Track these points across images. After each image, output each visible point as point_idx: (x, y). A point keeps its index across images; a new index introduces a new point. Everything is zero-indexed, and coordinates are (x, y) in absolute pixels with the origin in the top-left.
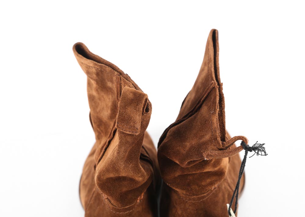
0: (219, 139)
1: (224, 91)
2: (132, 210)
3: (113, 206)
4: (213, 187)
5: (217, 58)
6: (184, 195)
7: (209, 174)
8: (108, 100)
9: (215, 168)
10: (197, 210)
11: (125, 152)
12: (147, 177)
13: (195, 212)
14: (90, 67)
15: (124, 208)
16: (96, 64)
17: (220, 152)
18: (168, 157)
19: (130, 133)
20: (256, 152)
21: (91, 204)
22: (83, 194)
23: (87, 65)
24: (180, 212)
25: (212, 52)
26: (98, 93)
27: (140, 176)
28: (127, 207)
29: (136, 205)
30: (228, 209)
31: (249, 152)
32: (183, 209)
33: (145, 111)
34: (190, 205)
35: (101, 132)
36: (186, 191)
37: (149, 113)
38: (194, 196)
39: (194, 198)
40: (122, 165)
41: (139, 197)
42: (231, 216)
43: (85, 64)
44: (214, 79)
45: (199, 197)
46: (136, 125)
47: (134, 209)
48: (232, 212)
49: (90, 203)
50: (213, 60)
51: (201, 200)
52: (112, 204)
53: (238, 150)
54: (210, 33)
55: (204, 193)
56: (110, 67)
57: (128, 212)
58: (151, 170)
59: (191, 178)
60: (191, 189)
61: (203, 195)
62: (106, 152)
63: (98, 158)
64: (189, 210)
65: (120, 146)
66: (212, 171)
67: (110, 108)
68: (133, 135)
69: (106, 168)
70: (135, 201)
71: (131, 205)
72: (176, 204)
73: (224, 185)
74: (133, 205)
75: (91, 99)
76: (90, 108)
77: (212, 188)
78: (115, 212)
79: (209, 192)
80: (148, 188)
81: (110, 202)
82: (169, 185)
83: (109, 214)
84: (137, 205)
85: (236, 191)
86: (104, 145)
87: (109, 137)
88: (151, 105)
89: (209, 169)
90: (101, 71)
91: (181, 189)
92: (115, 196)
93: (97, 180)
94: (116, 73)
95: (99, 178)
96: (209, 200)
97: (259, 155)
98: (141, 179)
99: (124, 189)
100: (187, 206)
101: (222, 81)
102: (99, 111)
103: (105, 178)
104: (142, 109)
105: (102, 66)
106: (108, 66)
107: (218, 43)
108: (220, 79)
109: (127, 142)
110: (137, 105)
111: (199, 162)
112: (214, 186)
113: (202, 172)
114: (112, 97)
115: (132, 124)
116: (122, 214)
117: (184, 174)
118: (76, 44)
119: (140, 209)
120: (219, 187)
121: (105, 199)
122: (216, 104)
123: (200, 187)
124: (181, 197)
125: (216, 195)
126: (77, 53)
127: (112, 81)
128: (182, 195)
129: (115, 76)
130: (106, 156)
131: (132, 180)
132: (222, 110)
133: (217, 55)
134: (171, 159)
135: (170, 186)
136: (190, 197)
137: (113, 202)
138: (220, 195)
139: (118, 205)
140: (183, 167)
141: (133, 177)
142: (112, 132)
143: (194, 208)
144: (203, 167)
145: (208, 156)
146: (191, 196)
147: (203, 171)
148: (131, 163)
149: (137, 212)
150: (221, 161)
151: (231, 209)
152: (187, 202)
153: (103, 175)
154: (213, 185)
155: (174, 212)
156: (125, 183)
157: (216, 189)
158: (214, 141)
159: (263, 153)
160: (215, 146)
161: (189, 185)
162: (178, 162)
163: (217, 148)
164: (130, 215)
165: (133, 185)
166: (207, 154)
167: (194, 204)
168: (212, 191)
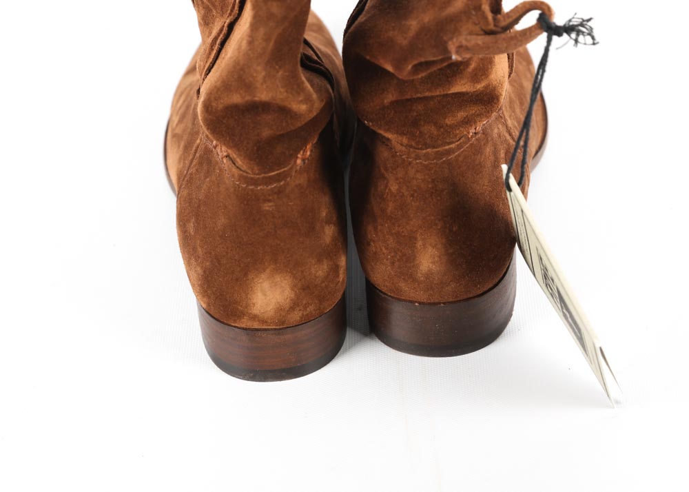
0: (486, 8)
2: (285, 181)
3: (241, 172)
4: (472, 131)
6: (404, 148)
7: (463, 99)
9: (476, 85)
10: (433, 181)
11: (267, 39)
12: (318, 105)
13: (430, 186)
15: (267, 175)
17: (488, 39)
18: (368, 58)
20: (571, 38)
21: (191, 174)
22: (174, 156)
24: (394, 188)
27: (301, 101)
28: (273, 173)
29: (294, 170)
30: (504, 177)
31: (555, 38)
32: (401, 180)
34: (417, 171)
36: (409, 139)
38: (427, 148)
39: (428, 153)
40: (259, 72)
41: (301, 152)
42: (512, 193)
45: (439, 151)
47: (288, 179)
48: (513, 182)
49: (190, 172)
51: (444, 159)
52: (238, 167)
53: (530, 34)
55: (449, 144)
57: (275, 185)
58: (327, 91)
59: (420, 108)
60: (421, 132)
61: (447, 147)
62: (223, 50)
63: (204, 66)
64: (415, 182)
65: (254, 27)
66: (469, 90)
69: (223, 82)
70: (292, 162)
71: (283, 170)
72: (386, 170)
73: (497, 130)
74: (286, 169)
77: (469, 133)
78: (245, 186)
79: (461, 141)
80: (322, 132)
81: (234, 164)
82: (371, 124)
83: (232, 190)
84: (296, 171)
85: (524, 134)
86: (219, 35)
87: (230, 14)
89: (461, 86)
91: (397, 133)
92: (245, 149)
93: (202, 112)
95: (207, 107)
96: (460, 159)
97: (579, 44)
98: (303, 107)
99: (266, 133)
100: (412, 172)
103: (221, 106)
109: (270, 16)
111: (439, 67)
112: (474, 127)
113: (445, 93)
116: (261, 189)
117: (404, 98)
119: (302, 180)
120: (484, 132)
121: (222, 158)
123: (442, 130)
124: (396, 152)
125: (477, 149)
128: (401, 147)
130: (223, 58)
131: (284, 111)
134: (372, 60)
135: (372, 128)
136: (417, 151)
137: (240, 163)
138: (488, 150)
139: (252, 170)
140: (400, 77)
141: (286, 104)
143: (427, 177)
144: (448, 81)
145: (460, 48)
146: (421, 149)
147: (449, 89)
148: (280, 68)
149: (296, 186)
150: (491, 68)
151: (511, 175)
152: (410, 163)
153: (216, 100)
154: (471, 126)
155: (381, 187)
156: (268, 118)
157: (477, 137)
158: (474, 13)
159: (589, 39)
160: (475, 24)
161: (415, 123)
162: (389, 68)
163: (482, 30)
164: (280, 192)
165: (287, 122)
166: (457, 44)
167: (426, 167)
168: (469, 139)
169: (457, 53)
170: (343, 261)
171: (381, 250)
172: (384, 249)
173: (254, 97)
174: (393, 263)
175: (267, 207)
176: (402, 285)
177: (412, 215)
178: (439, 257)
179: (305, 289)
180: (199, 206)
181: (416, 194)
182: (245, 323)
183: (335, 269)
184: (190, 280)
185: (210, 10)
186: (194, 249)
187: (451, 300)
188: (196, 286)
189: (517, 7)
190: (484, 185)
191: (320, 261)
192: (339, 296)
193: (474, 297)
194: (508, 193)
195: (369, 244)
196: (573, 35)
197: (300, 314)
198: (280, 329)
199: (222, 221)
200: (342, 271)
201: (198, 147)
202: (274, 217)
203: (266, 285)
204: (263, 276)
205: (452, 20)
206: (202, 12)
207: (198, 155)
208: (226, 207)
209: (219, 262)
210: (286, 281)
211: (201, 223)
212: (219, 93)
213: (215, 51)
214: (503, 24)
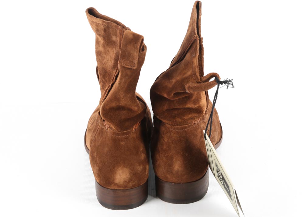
0: (198, 74)
1: (204, 44)
3: (114, 131)
4: (194, 122)
5: (199, 20)
6: (170, 126)
7: (191, 110)
8: (112, 53)
9: (195, 105)
10: (180, 137)
14: (99, 25)
15: (123, 132)
16: (104, 21)
18: (158, 93)
19: (129, 67)
21: (96, 138)
23: (97, 23)
24: (166, 140)
25: (195, 15)
26: (105, 48)
27: (136, 106)
28: (125, 132)
29: (132, 132)
30: (204, 134)
31: (220, 85)
32: (169, 137)
33: (141, 50)
34: (174, 134)
35: (105, 82)
36: (172, 122)
37: (145, 51)
38: (178, 126)
40: (122, 94)
41: (135, 126)
42: (207, 141)
43: (95, 23)
44: (196, 33)
45: (182, 127)
46: (134, 61)
47: (130, 134)
48: (207, 136)
50: (196, 22)
51: (183, 130)
54: (195, 3)
55: (185, 125)
56: (115, 23)
57: (125, 136)
59: (176, 112)
60: (176, 120)
61: (185, 126)
64: (173, 138)
67: (113, 59)
68: (132, 69)
70: (131, 129)
71: (128, 131)
72: (164, 134)
75: (99, 54)
76: (97, 62)
77: (192, 123)
78: (115, 136)
79: (190, 125)
81: (112, 129)
82: (159, 117)
83: (110, 138)
84: (133, 132)
85: (211, 118)
86: (108, 88)
87: (112, 81)
88: (146, 47)
89: (189, 105)
90: (108, 27)
91: (168, 120)
92: (116, 122)
94: (120, 27)
96: (189, 131)
97: (228, 88)
98: (136, 108)
99: (123, 117)
100: (172, 134)
101: (202, 36)
102: (105, 63)
103: (108, 108)
104: (139, 47)
105: (109, 22)
106: (114, 22)
107: (201, 10)
108: (201, 34)
109: (127, 75)
110: (136, 43)
113: (184, 107)
114: (116, 49)
115: (131, 59)
116: (120, 137)
117: (170, 108)
118: (88, 8)
119: (134, 135)
121: (107, 129)
122: (196, 51)
123: (183, 120)
124: (167, 128)
125: (195, 129)
126: (89, 14)
127: (116, 35)
129: (119, 30)
131: (129, 110)
132: (201, 56)
133: (199, 18)
134: (160, 94)
135: (159, 119)
136: (174, 126)
138: (199, 131)
139: (118, 130)
140: (169, 99)
142: (115, 76)
143: (177, 136)
146: (176, 126)
147: (186, 106)
148: (129, 93)
149: (133, 137)
151: (206, 133)
152: (172, 131)
153: (107, 105)
154: (193, 120)
155: (162, 141)
156: (124, 112)
157: (195, 125)
158: (194, 76)
159: (231, 86)
160: (194, 80)
161: (174, 117)
162: (165, 96)
163: (196, 82)
164: (127, 138)
165: (130, 114)
166: (188, 86)
167: (177, 132)
168: (192, 125)
169: (188, 89)
170: (147, 167)
171: (161, 162)
172: (162, 162)
173: (120, 103)
174: (165, 167)
175: (122, 143)
176: (168, 176)
177: (172, 150)
178: (181, 165)
179: (134, 174)
180: (98, 147)
181: (173, 142)
182: (112, 187)
183: (145, 169)
184: (94, 173)
185: (105, 83)
186: (96, 161)
187: (185, 182)
188: (96, 174)
189: (208, 74)
190: (197, 142)
191: (139, 165)
192: (146, 179)
193: (193, 182)
194: (205, 140)
195: (157, 161)
196: (227, 84)
197: (132, 184)
198: (125, 190)
199: (106, 150)
200: (147, 170)
201: (98, 129)
202: (124, 147)
203: (121, 172)
204: (120, 168)
205: (187, 78)
206: (102, 84)
207: (98, 131)
208: (108, 144)
209: (105, 164)
210: (128, 171)
211: (99, 153)
212: (108, 103)
213: (106, 94)
214: (204, 80)
